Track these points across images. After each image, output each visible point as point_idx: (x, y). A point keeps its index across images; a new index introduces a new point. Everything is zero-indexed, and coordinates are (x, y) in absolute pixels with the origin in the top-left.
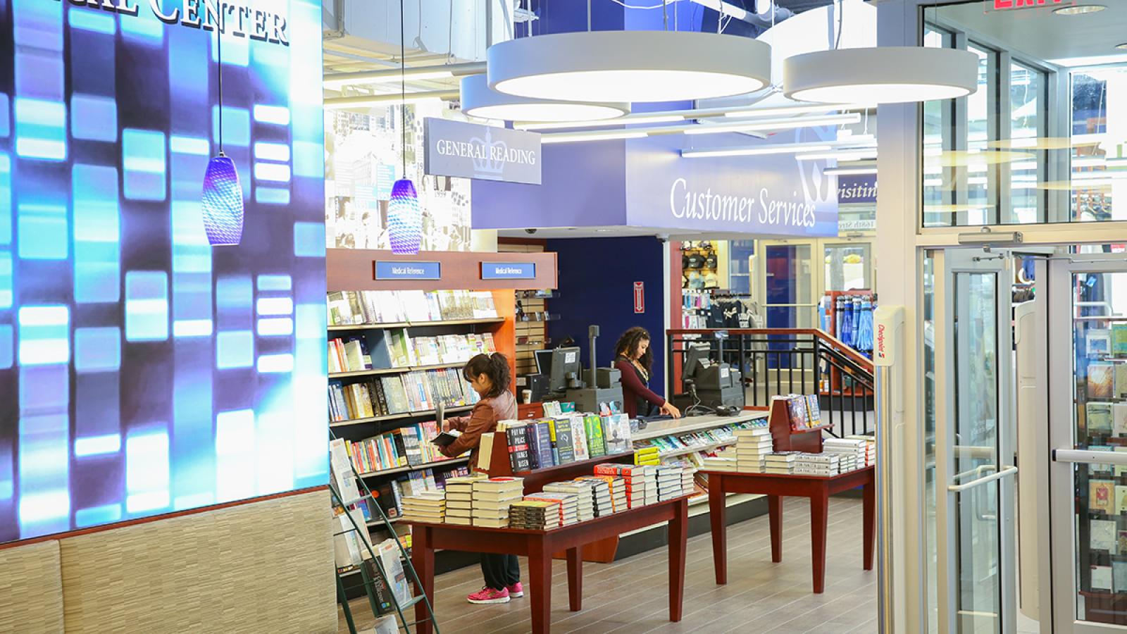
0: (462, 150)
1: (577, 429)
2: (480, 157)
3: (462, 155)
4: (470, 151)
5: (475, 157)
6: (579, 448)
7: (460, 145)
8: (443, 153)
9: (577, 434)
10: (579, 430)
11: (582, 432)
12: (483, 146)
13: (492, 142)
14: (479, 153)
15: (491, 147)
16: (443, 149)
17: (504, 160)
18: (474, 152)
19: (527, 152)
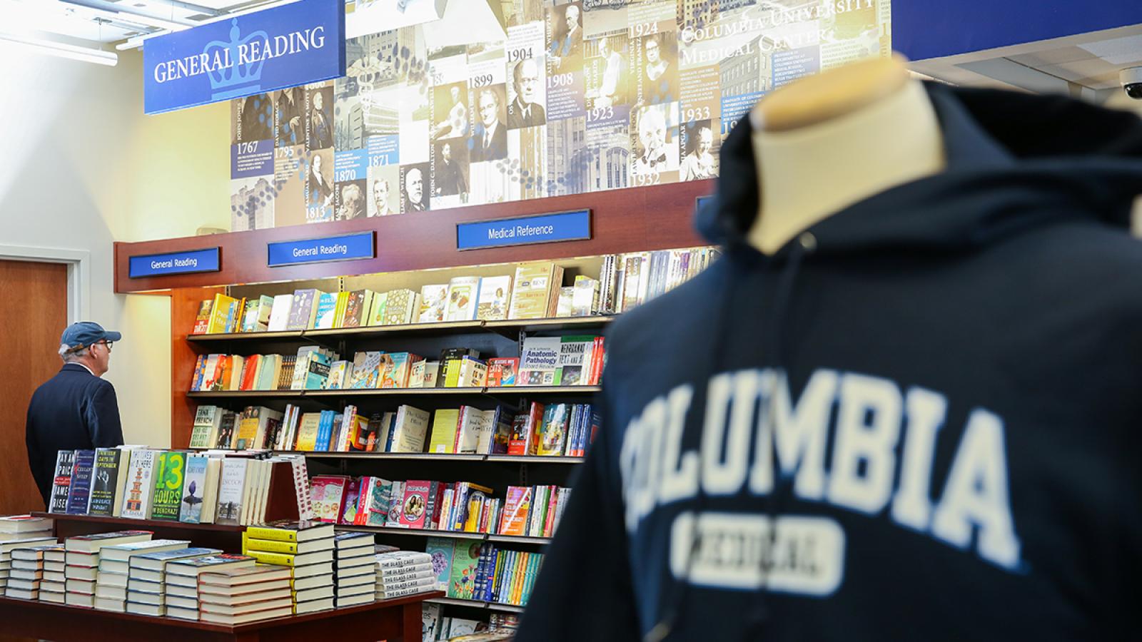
0: (192, 65)
1: (140, 469)
2: (220, 67)
3: (192, 73)
4: (204, 64)
5: (213, 69)
6: (135, 499)
7: (189, 60)
8: (164, 79)
9: (139, 477)
10: (143, 471)
11: (147, 476)
12: (226, 50)
13: (241, 39)
14: (219, 62)
15: (240, 47)
16: (164, 74)
17: (263, 58)
18: (210, 64)
19: (307, 31)
